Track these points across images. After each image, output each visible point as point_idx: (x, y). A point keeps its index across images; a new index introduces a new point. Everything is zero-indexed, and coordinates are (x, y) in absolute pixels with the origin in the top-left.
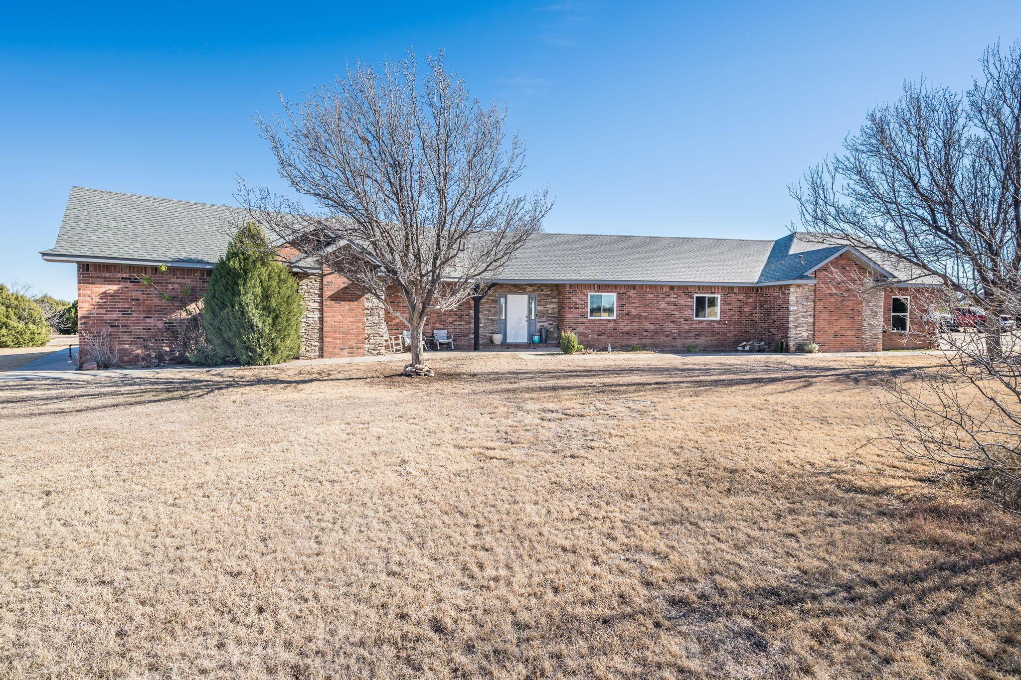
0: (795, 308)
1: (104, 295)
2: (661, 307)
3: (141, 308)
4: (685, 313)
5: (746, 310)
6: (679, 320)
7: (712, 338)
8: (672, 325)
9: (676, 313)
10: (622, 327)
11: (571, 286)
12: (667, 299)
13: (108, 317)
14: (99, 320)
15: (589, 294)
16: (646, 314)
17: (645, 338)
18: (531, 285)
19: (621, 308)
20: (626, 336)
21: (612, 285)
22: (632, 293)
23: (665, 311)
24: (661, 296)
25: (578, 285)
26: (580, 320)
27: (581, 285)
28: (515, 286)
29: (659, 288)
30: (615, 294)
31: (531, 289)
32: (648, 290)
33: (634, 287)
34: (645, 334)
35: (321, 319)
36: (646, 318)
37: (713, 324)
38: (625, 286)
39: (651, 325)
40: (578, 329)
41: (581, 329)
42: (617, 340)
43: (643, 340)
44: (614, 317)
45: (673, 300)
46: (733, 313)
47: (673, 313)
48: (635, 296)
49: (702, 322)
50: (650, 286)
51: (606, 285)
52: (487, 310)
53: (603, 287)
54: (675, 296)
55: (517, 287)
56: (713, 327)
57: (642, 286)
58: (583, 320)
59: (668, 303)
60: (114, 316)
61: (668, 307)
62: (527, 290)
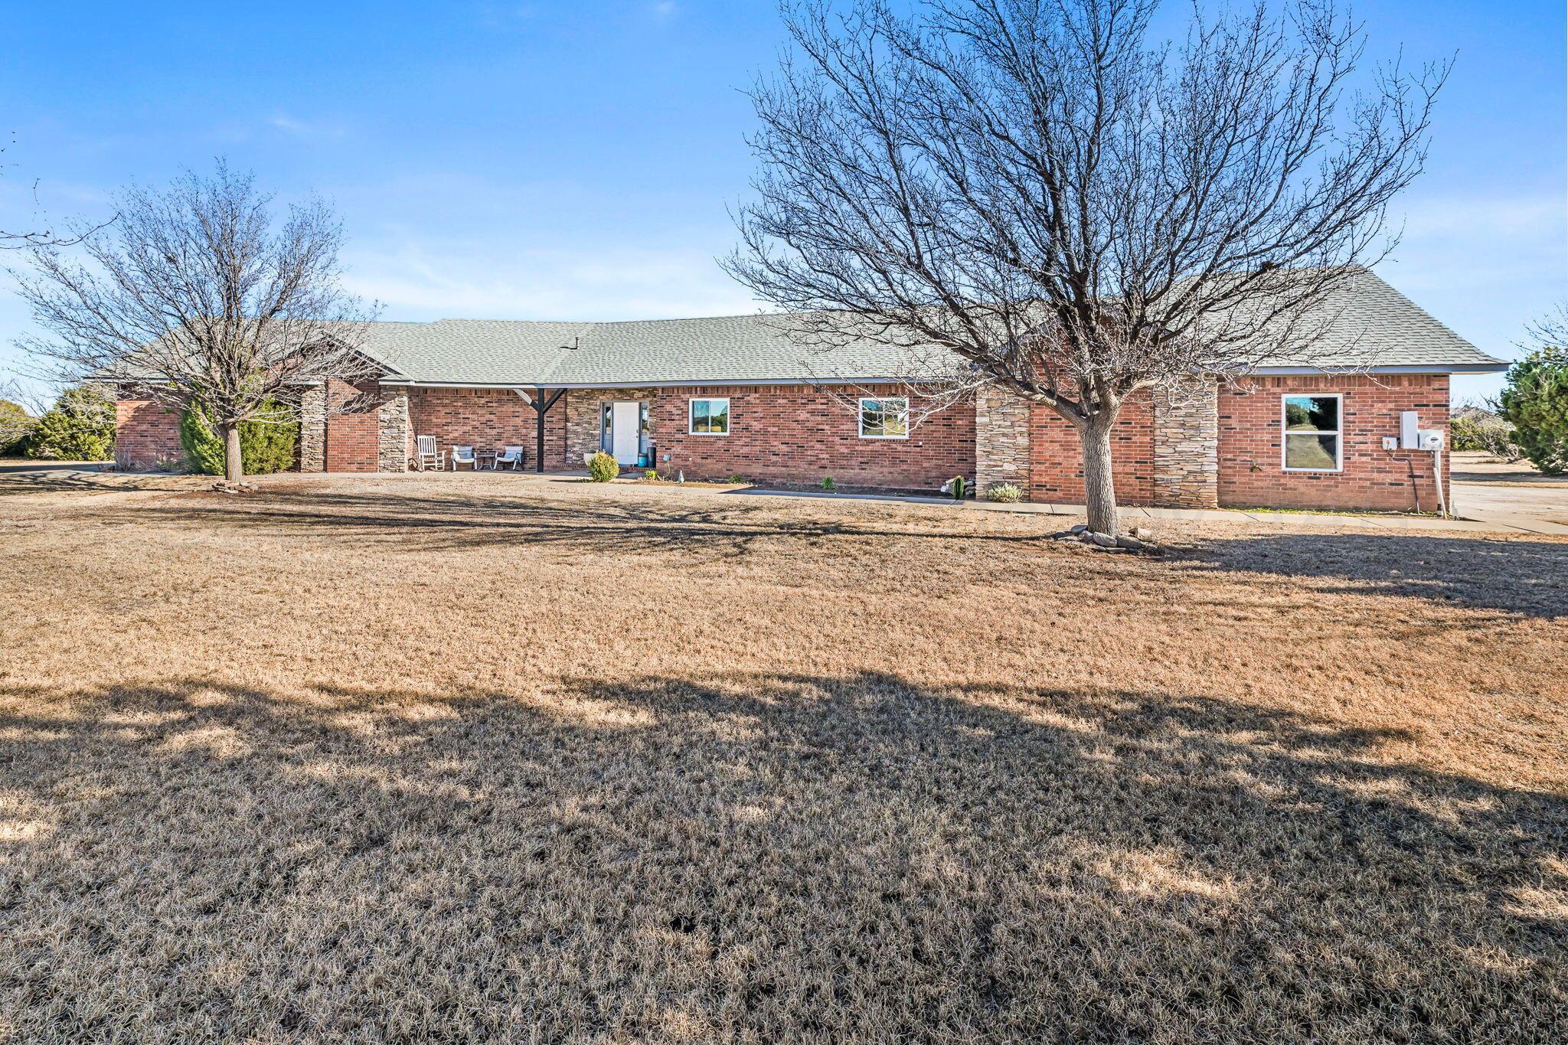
0: (986, 420)
1: (137, 409)
2: (799, 418)
3: (166, 421)
4: (842, 427)
5: (960, 422)
6: (830, 439)
7: (892, 470)
8: (818, 446)
9: (826, 427)
10: (738, 448)
11: (663, 389)
12: (811, 407)
13: (139, 428)
14: (132, 429)
15: (691, 401)
16: (776, 429)
17: (774, 464)
18: (640, 390)
19: (735, 420)
20: (744, 462)
21: (722, 387)
22: (752, 397)
23: (807, 424)
24: (800, 401)
25: (673, 388)
26: (677, 436)
27: (678, 388)
28: (621, 391)
29: (796, 389)
30: (728, 400)
31: (640, 394)
32: (778, 392)
33: (756, 389)
34: (774, 458)
35: (326, 431)
36: (775, 434)
37: (894, 446)
38: (741, 387)
39: (784, 446)
40: (673, 449)
41: (677, 449)
42: (731, 467)
43: (771, 468)
44: (727, 434)
45: (820, 407)
46: (933, 428)
47: (820, 427)
48: (758, 401)
49: (873, 442)
50: (782, 387)
51: (713, 387)
52: (587, 422)
53: (709, 390)
54: (824, 401)
55: (624, 393)
56: (895, 451)
57: (768, 388)
58: (680, 436)
59: (812, 413)
60: (144, 427)
61: (812, 418)
62: (635, 396)
